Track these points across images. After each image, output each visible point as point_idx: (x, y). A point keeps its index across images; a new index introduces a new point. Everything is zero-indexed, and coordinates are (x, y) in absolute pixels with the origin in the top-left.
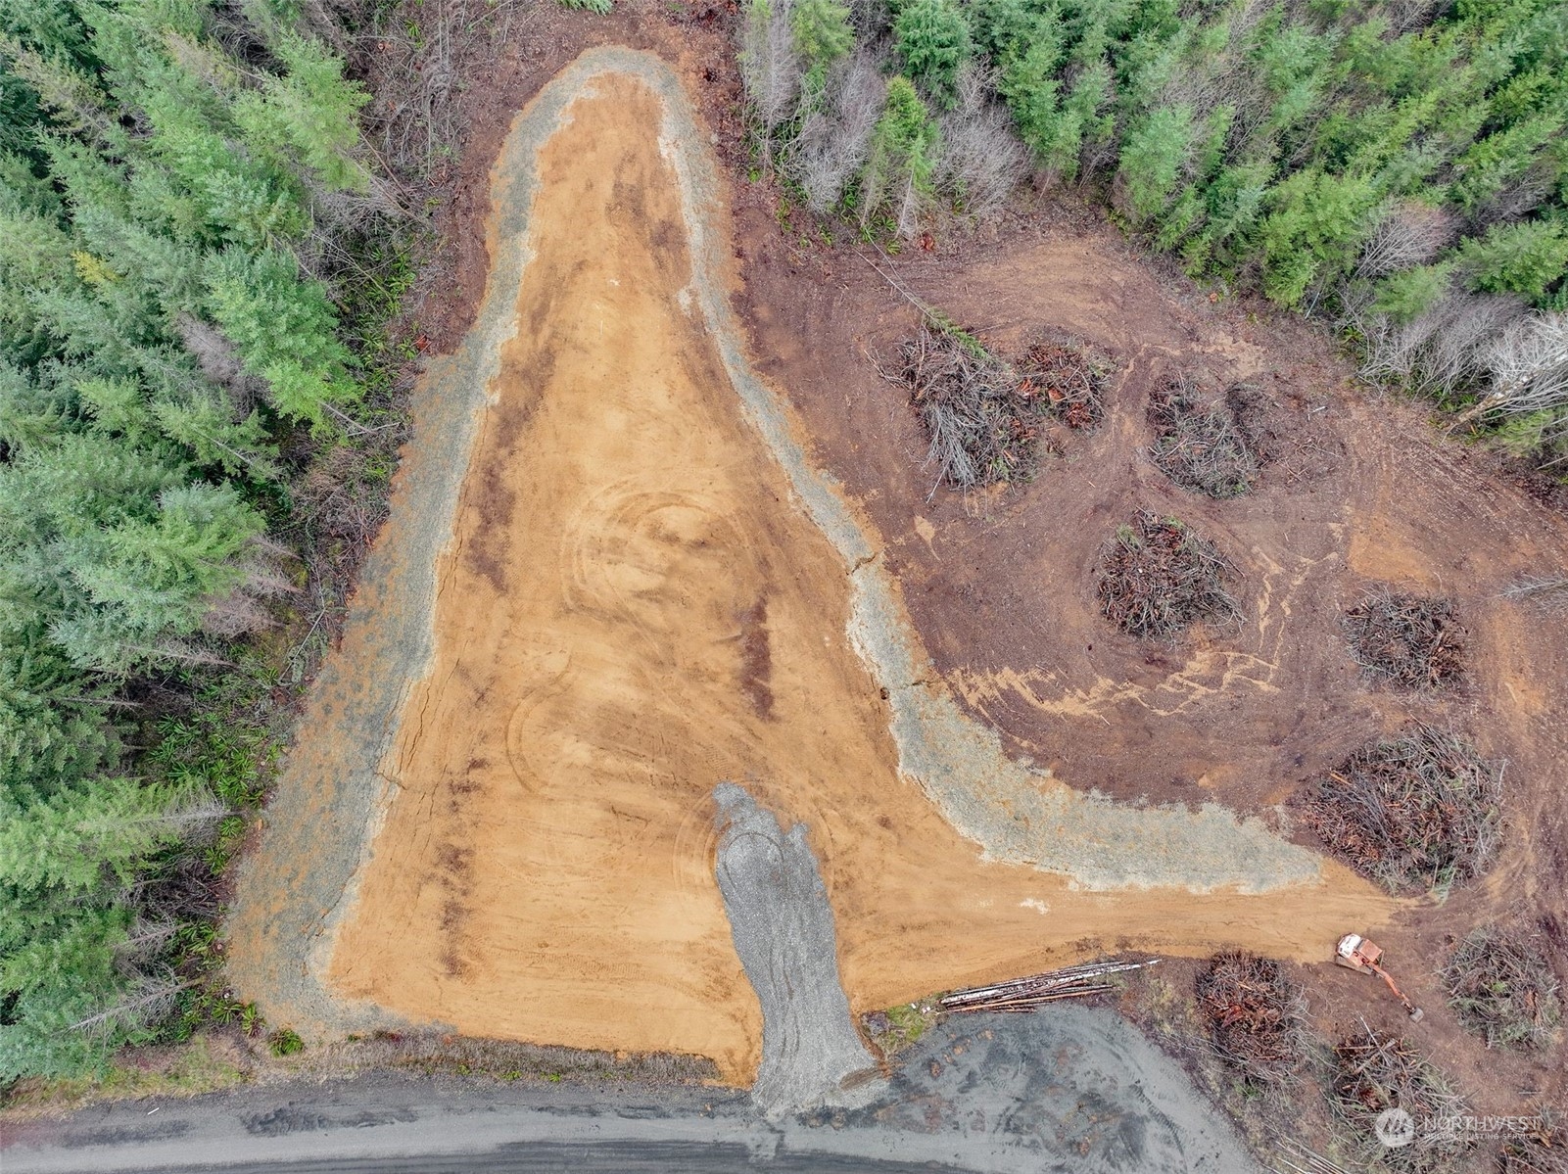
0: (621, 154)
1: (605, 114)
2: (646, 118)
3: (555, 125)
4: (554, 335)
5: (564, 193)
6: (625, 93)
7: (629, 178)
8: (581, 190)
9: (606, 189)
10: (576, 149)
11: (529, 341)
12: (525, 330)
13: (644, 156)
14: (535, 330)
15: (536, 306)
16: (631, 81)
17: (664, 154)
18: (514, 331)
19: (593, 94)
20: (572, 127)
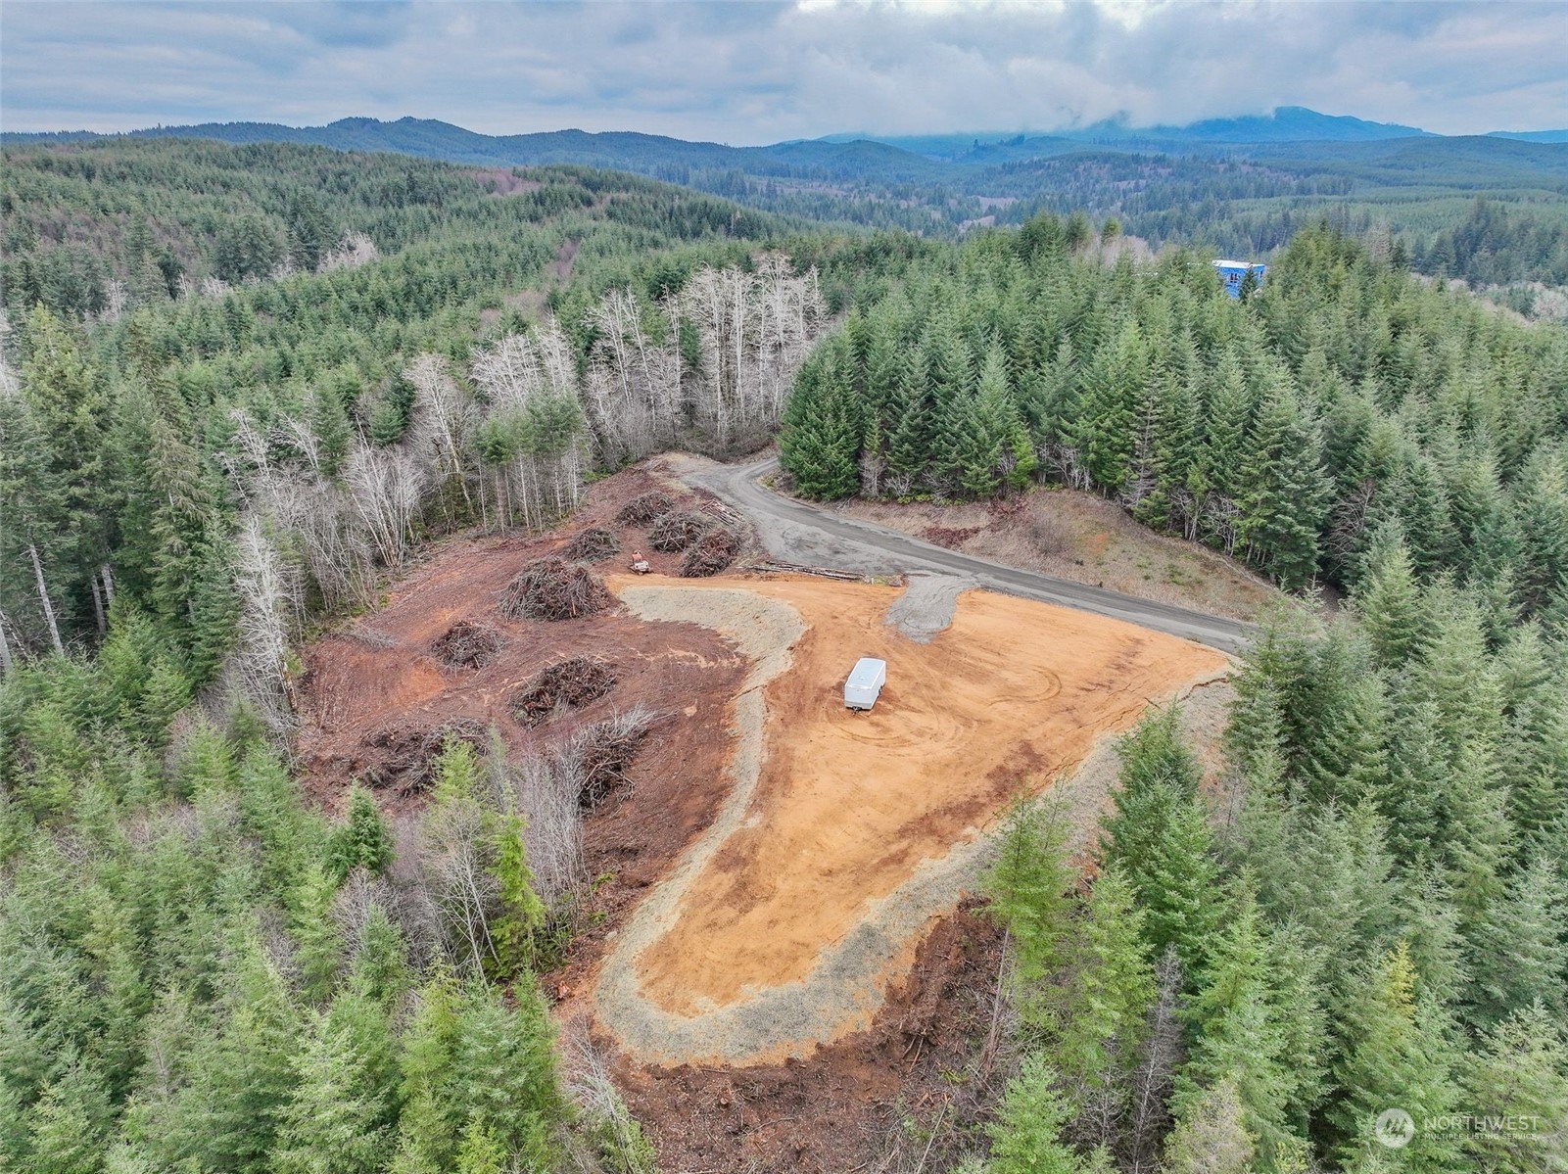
0: (719, 933)
1: (705, 974)
2: (666, 953)
3: (766, 995)
4: (889, 843)
5: (803, 931)
6: (667, 984)
7: (729, 912)
8: (783, 925)
9: (758, 913)
10: (762, 959)
11: (916, 848)
12: (914, 858)
13: (699, 921)
14: (905, 853)
15: (892, 867)
16: (650, 993)
17: (678, 915)
18: (926, 862)
19: (701, 1001)
20: (750, 979)
